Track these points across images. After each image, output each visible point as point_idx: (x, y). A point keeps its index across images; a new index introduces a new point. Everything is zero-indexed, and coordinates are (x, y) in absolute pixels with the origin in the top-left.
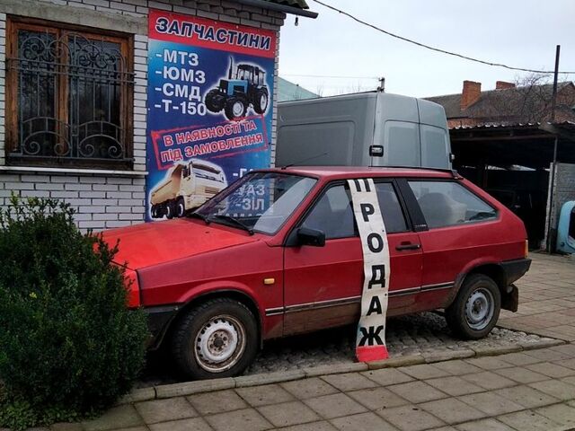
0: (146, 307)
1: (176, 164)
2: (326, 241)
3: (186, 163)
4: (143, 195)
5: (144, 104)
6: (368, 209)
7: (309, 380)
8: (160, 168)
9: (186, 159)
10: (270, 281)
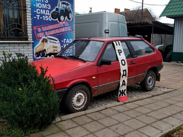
0: (56, 90)
1: (43, 38)
2: (112, 63)
3: (46, 38)
4: (32, 50)
5: (30, 17)
6: (120, 51)
7: (108, 109)
8: (37, 40)
9: (46, 36)
10: (94, 77)
